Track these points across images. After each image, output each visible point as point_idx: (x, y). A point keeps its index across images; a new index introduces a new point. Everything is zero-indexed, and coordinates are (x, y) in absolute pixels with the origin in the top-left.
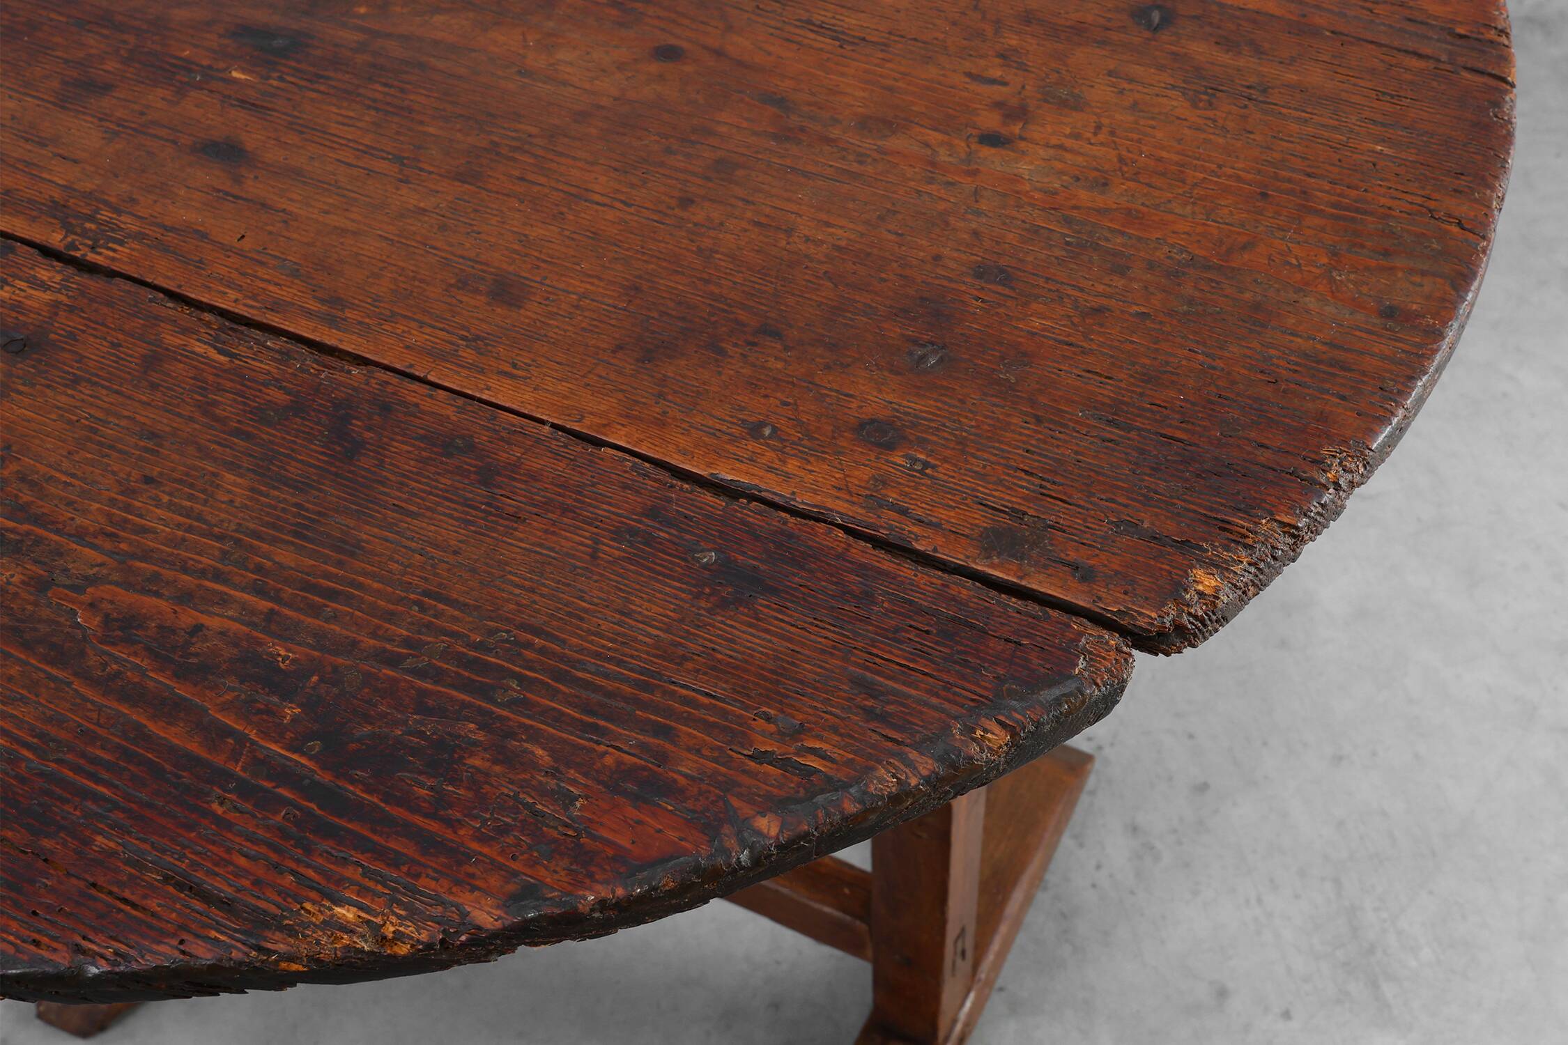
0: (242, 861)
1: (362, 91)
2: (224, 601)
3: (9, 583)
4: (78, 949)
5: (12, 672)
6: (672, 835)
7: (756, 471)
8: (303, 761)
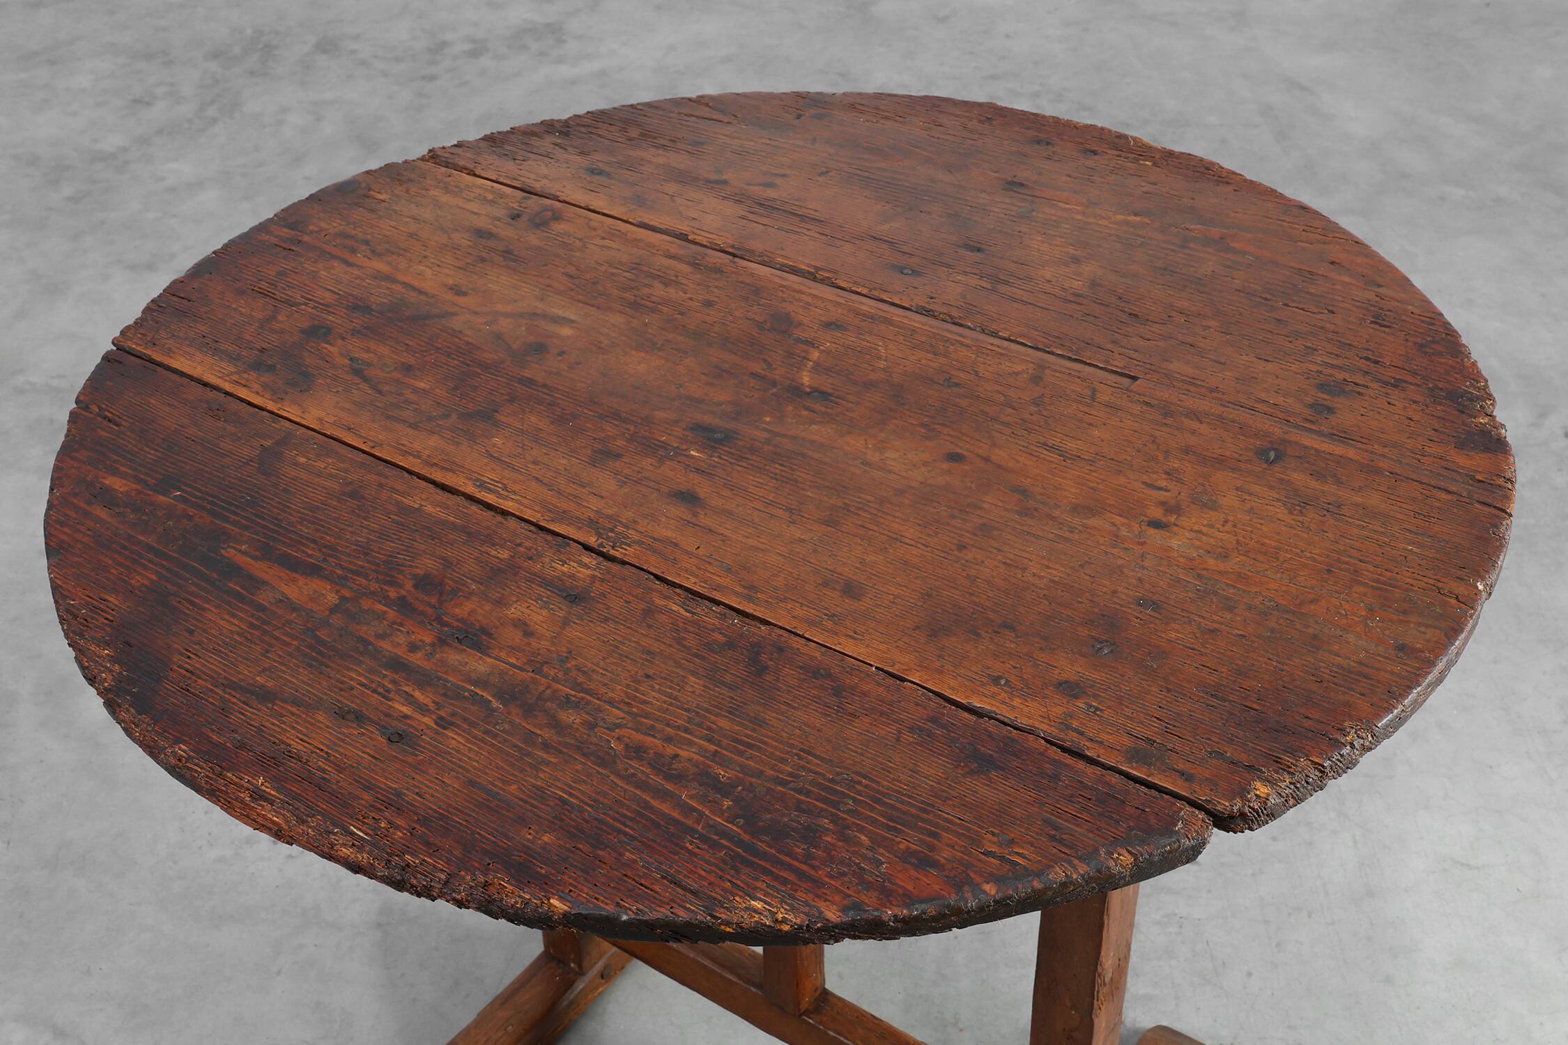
0: (703, 873)
1: (767, 468)
2: (690, 743)
3: (573, 723)
4: (618, 905)
5: (578, 768)
6: (936, 887)
7: (994, 703)
8: (734, 828)
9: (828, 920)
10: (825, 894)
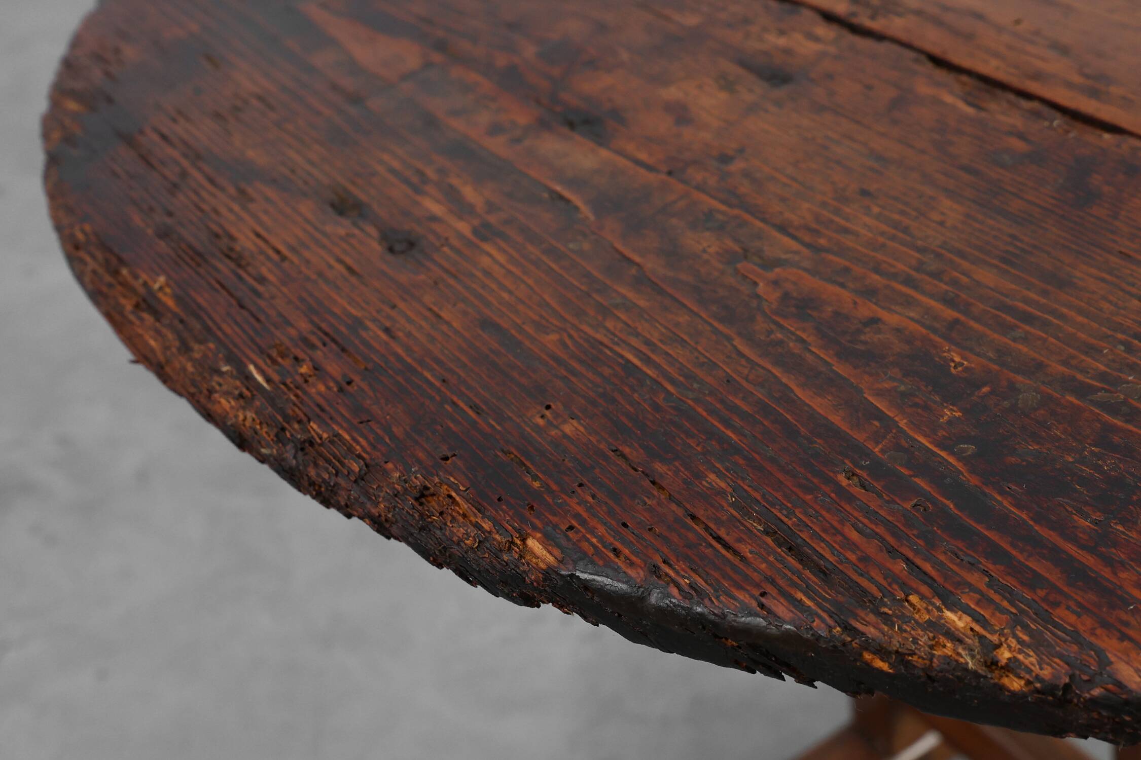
0: (854, 535)
2: (909, 302)
3: (704, 251)
4: (655, 571)
5: (681, 320)
8: (951, 460)
9: (1119, 684)
10: (1127, 624)
